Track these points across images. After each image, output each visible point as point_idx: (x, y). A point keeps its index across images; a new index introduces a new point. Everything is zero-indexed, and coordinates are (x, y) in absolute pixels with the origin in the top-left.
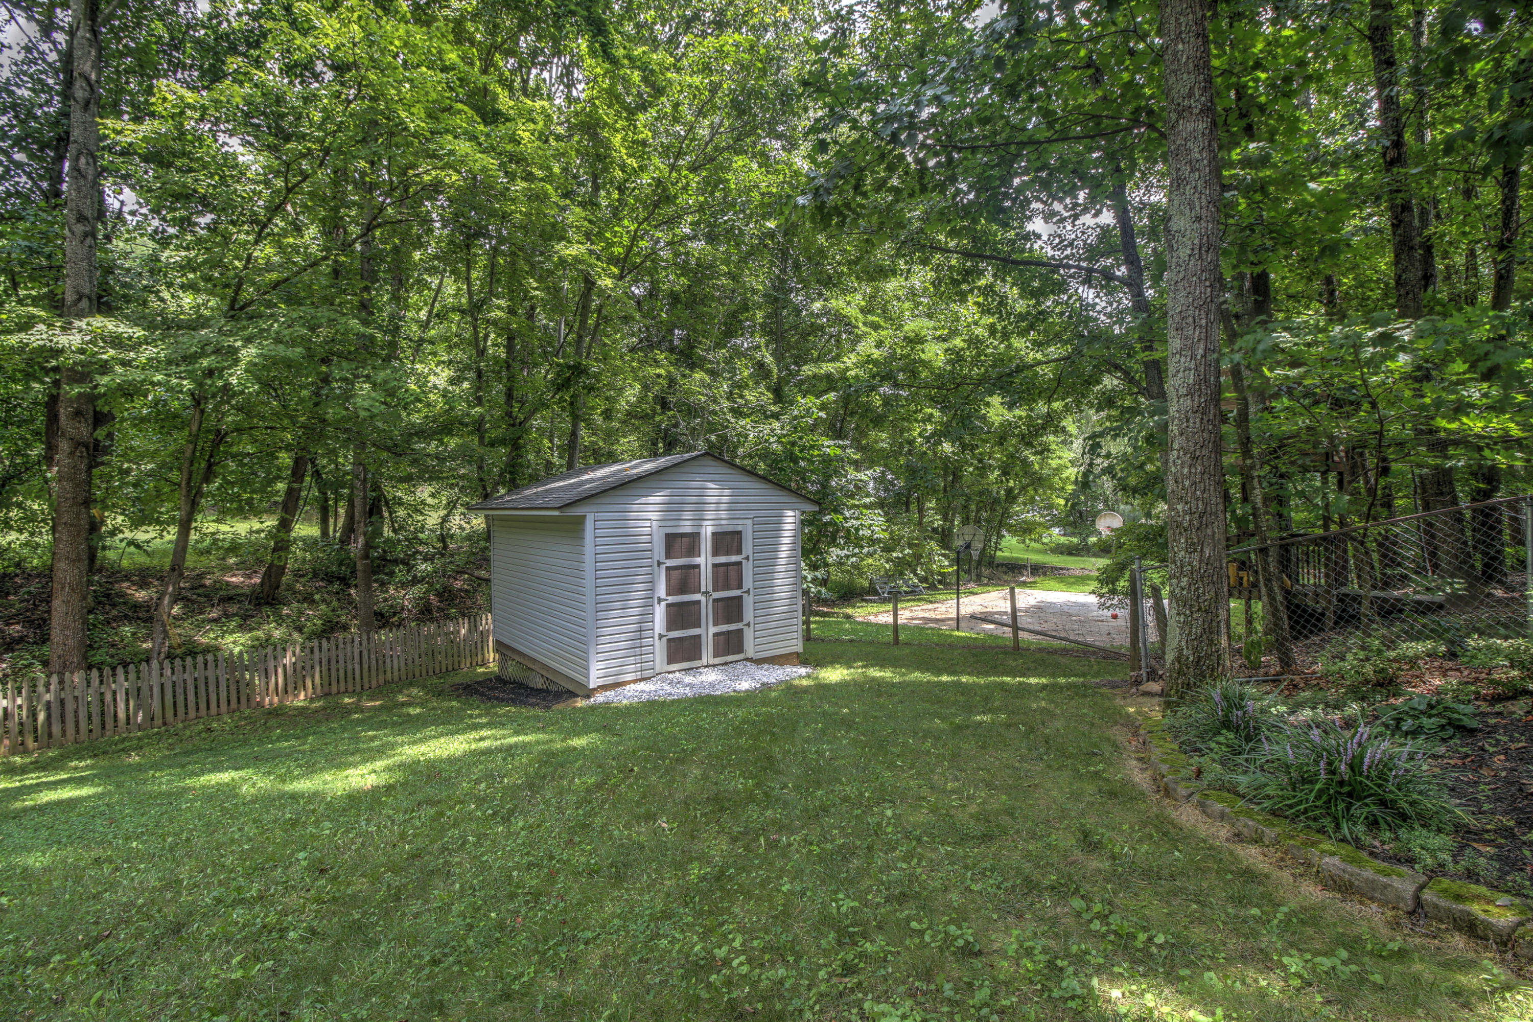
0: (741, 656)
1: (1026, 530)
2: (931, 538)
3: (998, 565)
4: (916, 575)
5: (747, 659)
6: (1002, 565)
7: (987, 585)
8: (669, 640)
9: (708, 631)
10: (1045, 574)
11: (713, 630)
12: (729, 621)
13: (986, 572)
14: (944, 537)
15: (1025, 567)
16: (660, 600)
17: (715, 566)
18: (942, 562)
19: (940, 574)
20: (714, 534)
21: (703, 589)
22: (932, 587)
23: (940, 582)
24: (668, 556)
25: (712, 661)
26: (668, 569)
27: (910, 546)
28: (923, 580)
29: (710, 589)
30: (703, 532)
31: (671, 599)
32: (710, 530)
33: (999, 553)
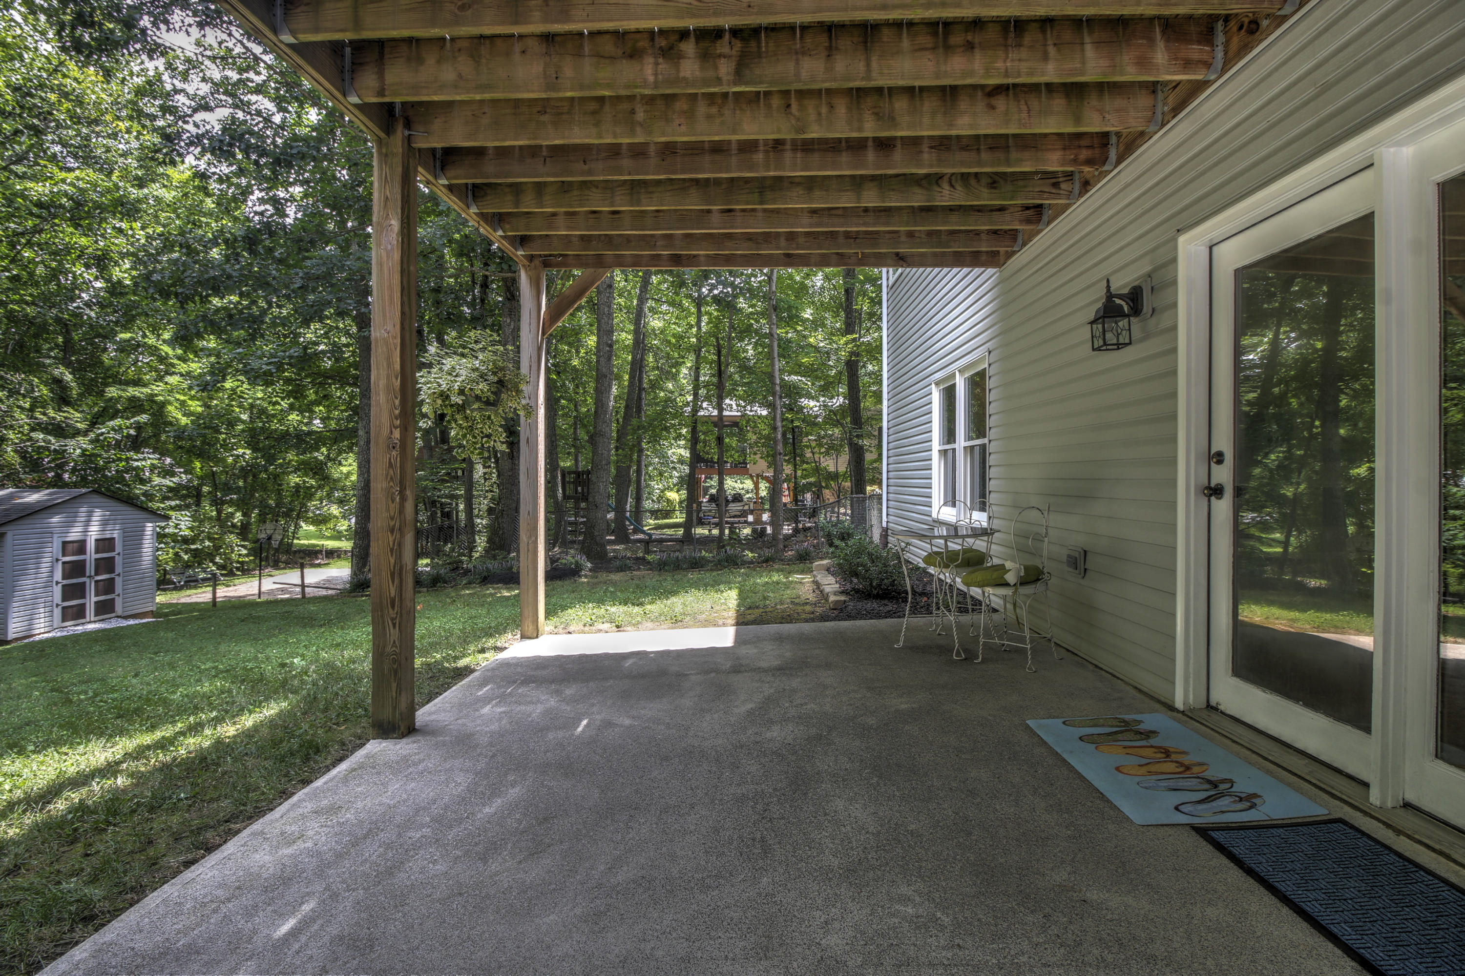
0: (113, 615)
1: (321, 520)
2: (232, 533)
3: (295, 552)
4: (215, 563)
5: (118, 617)
6: (299, 551)
7: (284, 568)
8: (63, 608)
9: (92, 599)
10: (339, 557)
11: (94, 599)
12: (106, 593)
13: (284, 558)
14: (243, 531)
15: (321, 552)
16: (57, 583)
17: (96, 560)
18: (240, 551)
19: (238, 562)
20: (96, 540)
21: (88, 574)
22: (231, 574)
23: (238, 569)
24: (64, 555)
25: (93, 619)
26: (64, 563)
27: (210, 539)
28: (222, 567)
29: (93, 573)
30: (88, 539)
31: (65, 582)
32: (93, 538)
33: (295, 541)
